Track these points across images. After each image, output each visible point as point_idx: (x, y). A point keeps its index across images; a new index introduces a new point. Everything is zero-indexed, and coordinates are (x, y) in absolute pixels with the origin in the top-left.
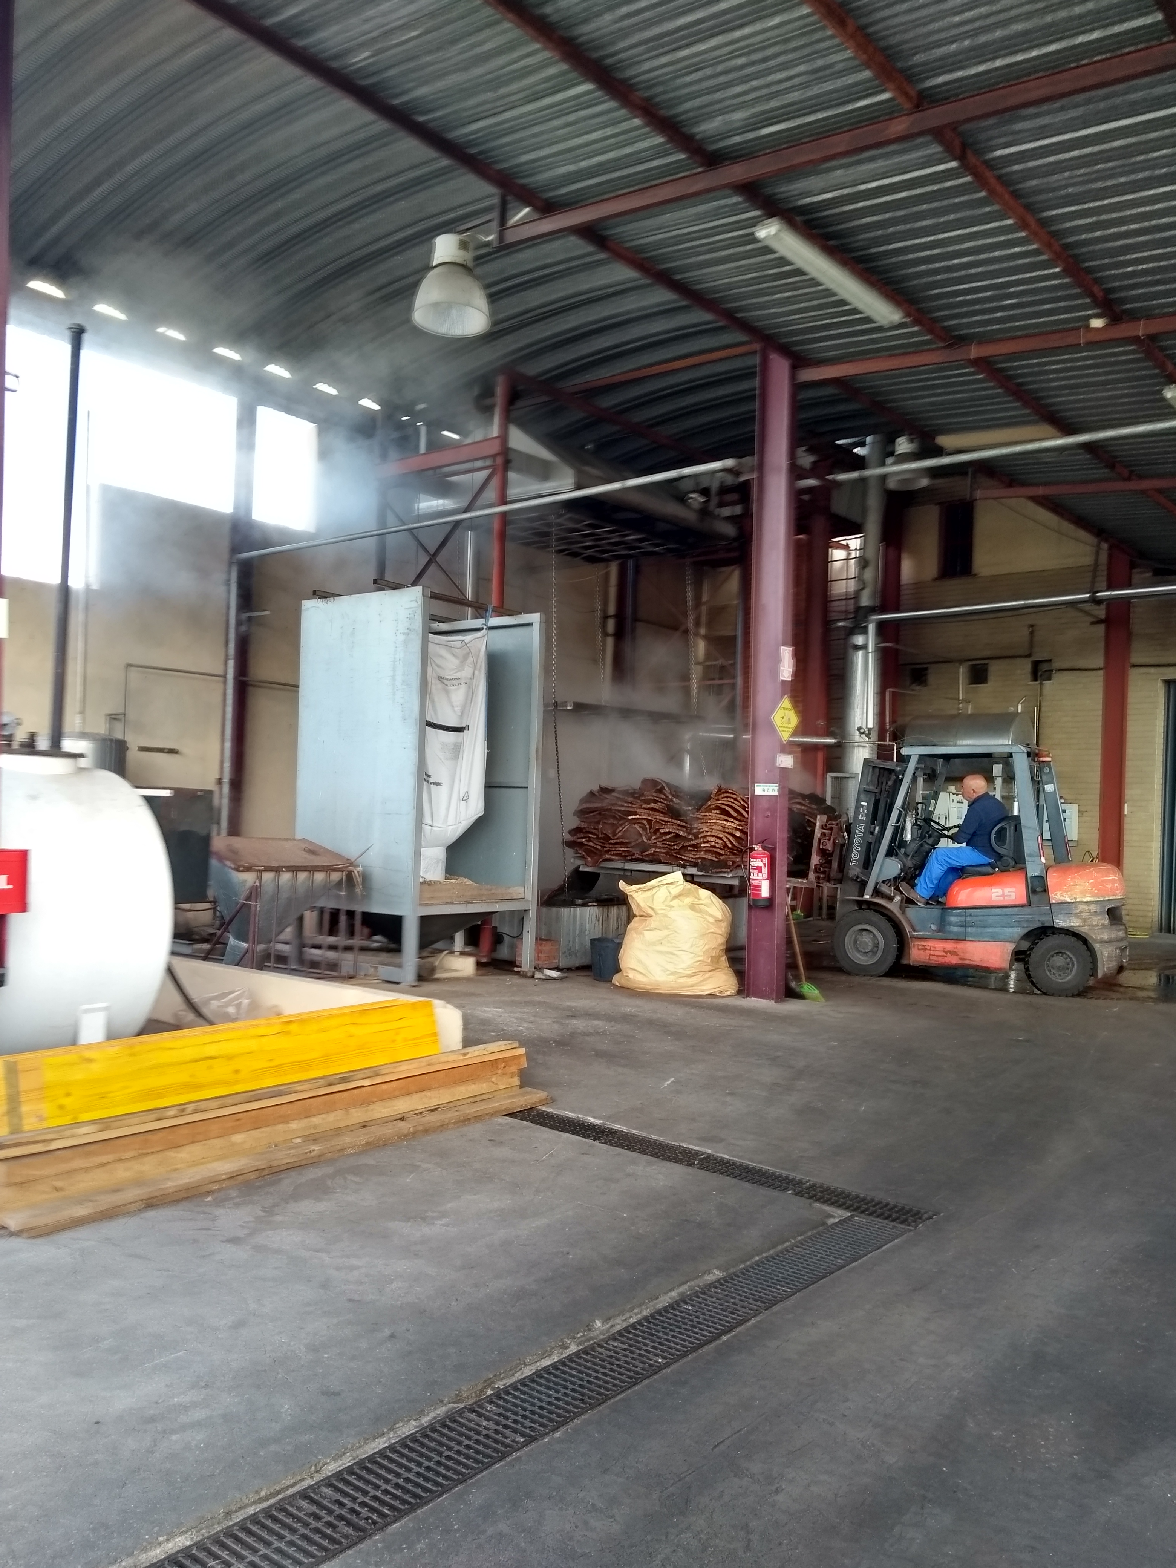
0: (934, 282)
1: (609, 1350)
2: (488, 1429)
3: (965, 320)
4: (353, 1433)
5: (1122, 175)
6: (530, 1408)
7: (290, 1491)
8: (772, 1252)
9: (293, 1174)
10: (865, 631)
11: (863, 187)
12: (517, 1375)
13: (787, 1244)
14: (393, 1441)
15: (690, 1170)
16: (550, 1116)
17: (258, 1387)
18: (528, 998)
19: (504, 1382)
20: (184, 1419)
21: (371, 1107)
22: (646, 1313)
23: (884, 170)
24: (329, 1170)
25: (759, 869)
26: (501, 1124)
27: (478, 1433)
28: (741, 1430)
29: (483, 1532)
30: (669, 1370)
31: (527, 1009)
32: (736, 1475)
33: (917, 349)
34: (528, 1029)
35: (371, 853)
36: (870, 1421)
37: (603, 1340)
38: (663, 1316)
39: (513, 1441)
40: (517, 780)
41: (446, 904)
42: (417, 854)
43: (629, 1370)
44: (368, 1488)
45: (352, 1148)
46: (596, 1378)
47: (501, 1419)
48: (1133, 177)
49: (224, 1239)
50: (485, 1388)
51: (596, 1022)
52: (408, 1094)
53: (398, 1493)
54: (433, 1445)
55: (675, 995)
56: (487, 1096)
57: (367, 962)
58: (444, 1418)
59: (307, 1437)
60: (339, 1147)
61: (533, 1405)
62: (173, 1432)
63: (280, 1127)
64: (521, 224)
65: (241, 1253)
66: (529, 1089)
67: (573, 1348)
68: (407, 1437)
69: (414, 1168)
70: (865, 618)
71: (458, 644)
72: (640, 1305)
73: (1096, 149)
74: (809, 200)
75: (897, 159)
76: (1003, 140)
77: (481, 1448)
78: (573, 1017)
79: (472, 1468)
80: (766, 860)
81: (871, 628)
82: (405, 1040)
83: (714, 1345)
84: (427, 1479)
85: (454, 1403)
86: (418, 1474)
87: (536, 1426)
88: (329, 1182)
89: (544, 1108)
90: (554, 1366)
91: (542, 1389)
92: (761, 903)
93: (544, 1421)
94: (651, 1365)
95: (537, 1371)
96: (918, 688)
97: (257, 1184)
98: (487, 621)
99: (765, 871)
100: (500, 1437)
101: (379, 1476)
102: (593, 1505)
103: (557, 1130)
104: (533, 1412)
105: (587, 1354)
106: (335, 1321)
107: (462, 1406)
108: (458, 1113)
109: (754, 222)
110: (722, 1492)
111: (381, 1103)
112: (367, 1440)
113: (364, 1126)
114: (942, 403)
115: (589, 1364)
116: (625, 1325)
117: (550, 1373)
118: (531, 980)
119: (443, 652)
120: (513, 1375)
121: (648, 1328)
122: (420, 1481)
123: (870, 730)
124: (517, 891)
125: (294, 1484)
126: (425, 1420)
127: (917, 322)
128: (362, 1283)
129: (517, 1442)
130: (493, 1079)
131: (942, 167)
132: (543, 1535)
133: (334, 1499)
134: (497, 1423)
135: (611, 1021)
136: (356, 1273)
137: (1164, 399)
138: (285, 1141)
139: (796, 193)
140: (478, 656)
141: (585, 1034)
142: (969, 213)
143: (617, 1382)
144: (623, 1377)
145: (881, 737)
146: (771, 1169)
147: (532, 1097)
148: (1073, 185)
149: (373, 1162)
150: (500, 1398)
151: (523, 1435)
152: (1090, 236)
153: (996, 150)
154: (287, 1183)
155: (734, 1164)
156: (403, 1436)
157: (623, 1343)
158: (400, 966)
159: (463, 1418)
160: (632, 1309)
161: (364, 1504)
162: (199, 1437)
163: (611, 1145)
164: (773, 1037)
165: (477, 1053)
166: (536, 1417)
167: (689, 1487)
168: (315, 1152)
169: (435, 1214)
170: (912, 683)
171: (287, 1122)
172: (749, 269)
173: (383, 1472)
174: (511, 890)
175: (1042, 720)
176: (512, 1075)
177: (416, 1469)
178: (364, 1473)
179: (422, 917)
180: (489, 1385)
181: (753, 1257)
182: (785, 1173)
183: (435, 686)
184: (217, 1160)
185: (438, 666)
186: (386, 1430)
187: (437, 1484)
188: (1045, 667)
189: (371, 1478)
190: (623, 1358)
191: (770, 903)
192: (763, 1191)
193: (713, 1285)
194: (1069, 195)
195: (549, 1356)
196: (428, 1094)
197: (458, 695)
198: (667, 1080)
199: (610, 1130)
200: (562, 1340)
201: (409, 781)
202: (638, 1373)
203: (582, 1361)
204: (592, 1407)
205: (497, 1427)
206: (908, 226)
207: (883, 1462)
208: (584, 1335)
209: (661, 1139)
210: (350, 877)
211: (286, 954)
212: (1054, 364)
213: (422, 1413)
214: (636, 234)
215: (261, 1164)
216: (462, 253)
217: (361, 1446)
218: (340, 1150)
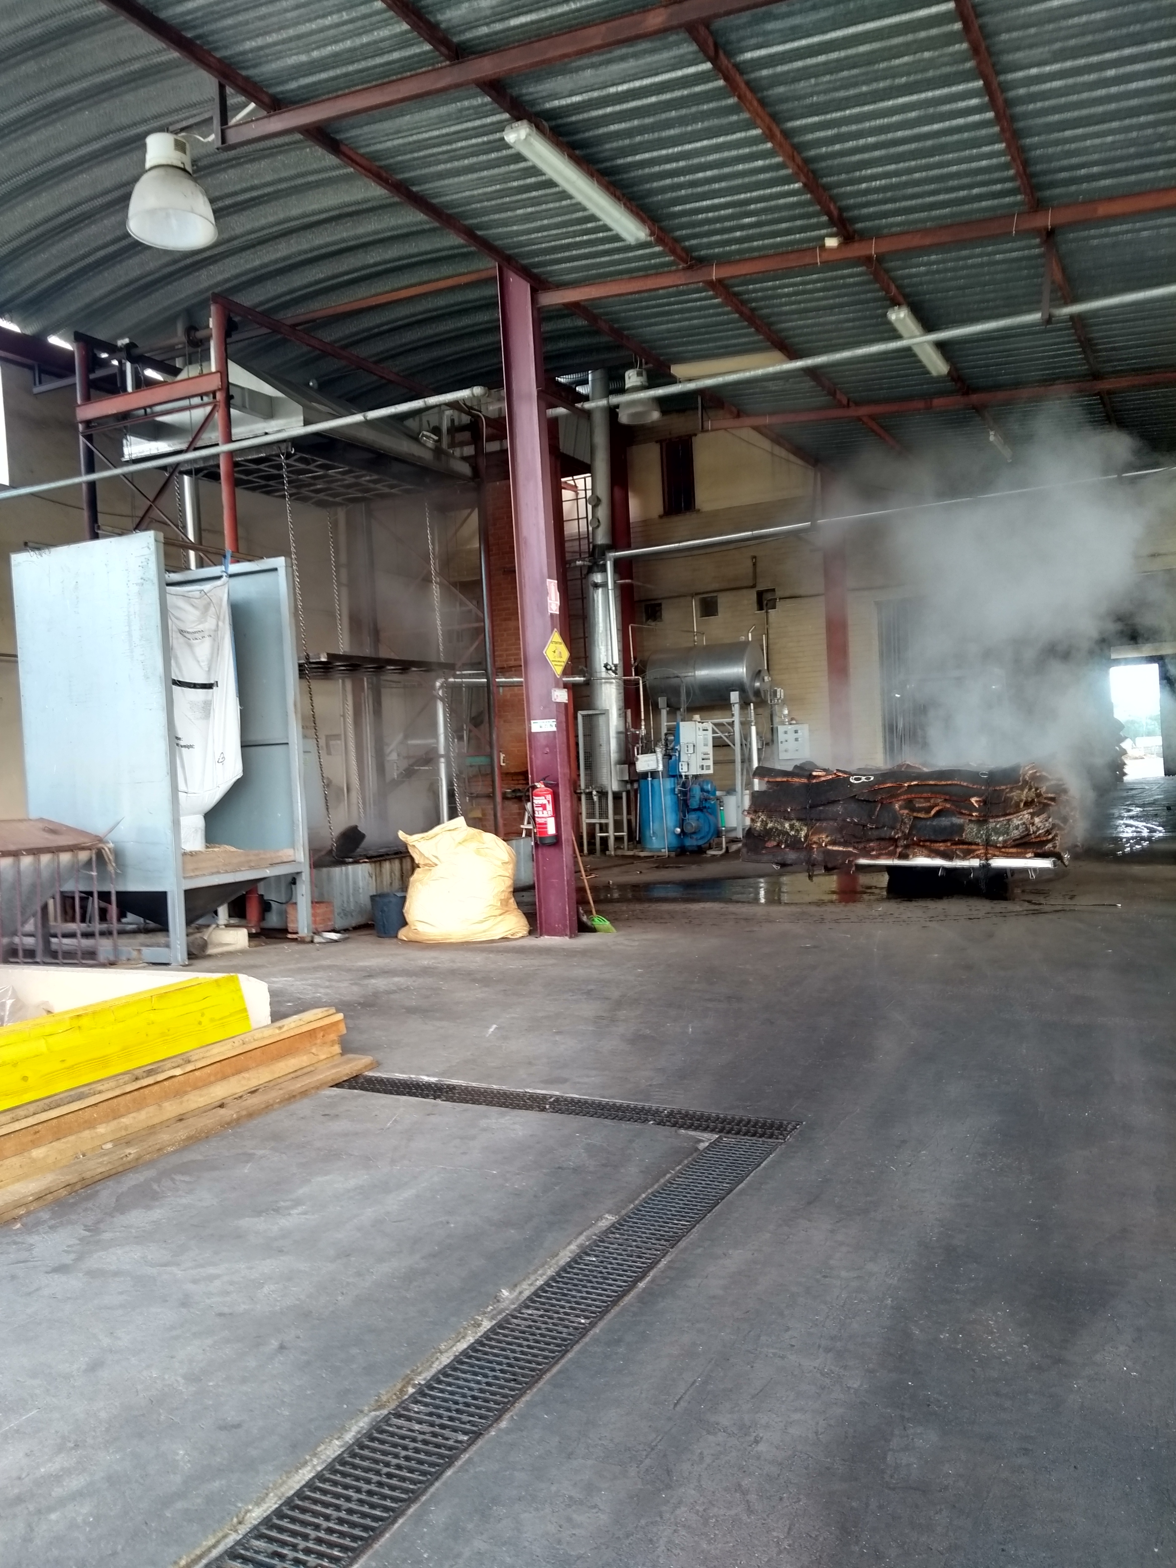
0: (678, 198)
1: (525, 1319)
2: (423, 1433)
3: (705, 240)
4: (271, 1468)
5: (865, 83)
6: (461, 1400)
7: (215, 1553)
8: (656, 1187)
9: (110, 1183)
10: (604, 569)
11: (612, 90)
12: (435, 1366)
13: (669, 1176)
14: (319, 1469)
15: (543, 1115)
16: (380, 1081)
17: (140, 1436)
18: (316, 964)
19: (424, 1375)
20: (58, 1492)
21: (186, 1098)
22: (550, 1272)
23: (633, 71)
24: (151, 1173)
25: (544, 807)
26: (329, 1097)
27: (414, 1440)
28: (694, 1382)
29: (459, 1555)
30: (597, 1330)
31: (319, 974)
32: (709, 1433)
33: (657, 270)
34: (327, 994)
35: (121, 827)
36: (819, 1346)
37: (515, 1310)
38: (569, 1273)
39: (457, 1441)
40: (277, 737)
41: (213, 874)
42: (176, 824)
43: (554, 1338)
44: (308, 1531)
45: (173, 1145)
46: (522, 1353)
47: (434, 1419)
48: (874, 86)
49: (49, 1269)
50: (404, 1386)
51: (396, 979)
52: (225, 1077)
53: (345, 1528)
54: (366, 1464)
55: (467, 943)
56: (309, 1069)
57: (128, 946)
58: (370, 1430)
59: (217, 1484)
60: (158, 1147)
61: (464, 1396)
62: (51, 1509)
63: (86, 1134)
64: (246, 122)
65: (74, 1282)
66: (351, 1056)
67: (487, 1325)
68: (334, 1460)
69: (249, 1157)
70: (603, 555)
71: (197, 594)
72: (543, 1266)
73: (843, 54)
74: (556, 103)
75: (649, 59)
76: (753, 41)
77: (422, 1456)
78: (370, 976)
79: (420, 1482)
80: (549, 797)
81: (609, 565)
82: (212, 1020)
83: (633, 1294)
84: (373, 1506)
85: (375, 1410)
86: (361, 1502)
87: (476, 1419)
88: (155, 1187)
89: (371, 1074)
90: (472, 1347)
91: (469, 1376)
92: (548, 841)
93: (483, 1412)
94: (576, 1328)
95: (456, 1357)
96: (653, 624)
97: (71, 1201)
98: (226, 568)
99: (550, 807)
100: (439, 1440)
101: (316, 1514)
102: (571, 1498)
103: (392, 1093)
104: (467, 1405)
105: (504, 1328)
106: (209, 1341)
107: (385, 1412)
108: (281, 1092)
109: (500, 127)
110: (701, 1453)
111: (197, 1092)
112: (289, 1474)
113: (181, 1120)
114: (679, 330)
115: (509, 1339)
116: (533, 1289)
117: (470, 1357)
118: (311, 945)
119: (181, 603)
120: (431, 1366)
121: (559, 1288)
122: (366, 1509)
123: (616, 666)
124: (287, 853)
125: (218, 1543)
126: (349, 1437)
127: (660, 241)
128: (228, 1293)
129: (461, 1442)
130: (314, 1050)
131: (692, 70)
132: (526, 1544)
133: (270, 1551)
134: (432, 1425)
135: (411, 976)
136: (217, 1283)
137: (889, 323)
138: (93, 1149)
139: (544, 94)
140: (221, 606)
141: (388, 993)
142: (716, 122)
143: (546, 1353)
144: (551, 1347)
145: (627, 672)
146: (625, 1102)
147: (356, 1064)
148: (818, 93)
149: (200, 1157)
150: (425, 1395)
151: (465, 1433)
152: (830, 149)
153: (747, 51)
154: (106, 1195)
155: (586, 1102)
156: (329, 1460)
157: (538, 1309)
158: (167, 946)
159: (390, 1425)
160: (536, 1271)
161: (308, 1551)
162: (84, 1510)
163: (454, 1101)
164: (580, 972)
165: (293, 1024)
166: (472, 1409)
167: (665, 1456)
168: (131, 1157)
169: (288, 1203)
170: (647, 619)
171: (94, 1127)
172: (492, 181)
173: (318, 1508)
174: (280, 854)
175: (771, 647)
176: (333, 1043)
177: (355, 1496)
178: (296, 1514)
179: (187, 892)
180: (408, 1383)
181: (639, 1195)
182: (640, 1104)
183: (176, 641)
184: (18, 1180)
185: (177, 618)
186: (308, 1457)
187: (386, 1509)
188: (769, 596)
189: (307, 1517)
190: (544, 1326)
191: (557, 841)
192: (625, 1125)
193: (609, 1230)
194: (812, 105)
195: (463, 1337)
196: (246, 1075)
197: (203, 649)
198: (489, 1028)
199: (448, 1086)
200: (473, 1319)
201: (161, 745)
202: (564, 1340)
203: (501, 1337)
204: (530, 1386)
205: (432, 1429)
206: (656, 135)
207: (849, 1388)
208: (494, 1309)
209: (504, 1087)
210: (100, 854)
211: (32, 948)
212: (787, 287)
213: (343, 1429)
214: (373, 138)
215: (72, 1178)
216: (179, 154)
217: (284, 1482)
218: (159, 1150)
